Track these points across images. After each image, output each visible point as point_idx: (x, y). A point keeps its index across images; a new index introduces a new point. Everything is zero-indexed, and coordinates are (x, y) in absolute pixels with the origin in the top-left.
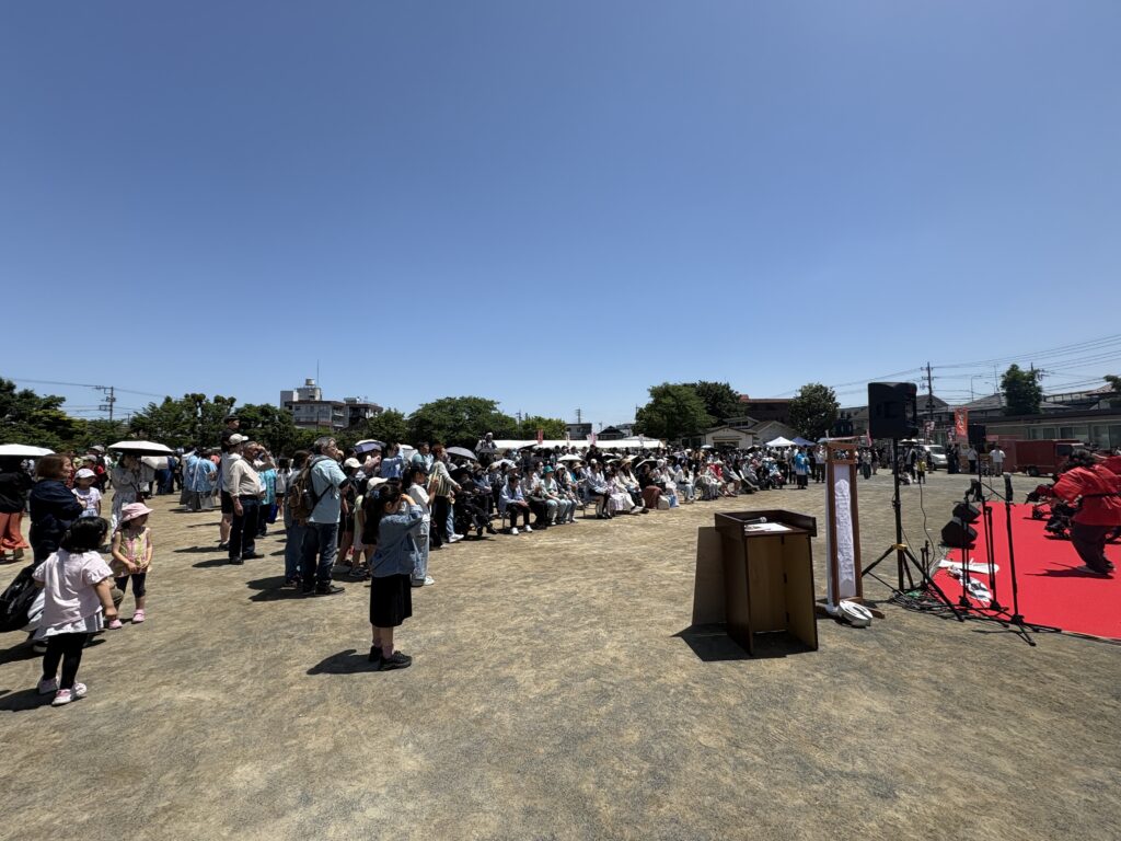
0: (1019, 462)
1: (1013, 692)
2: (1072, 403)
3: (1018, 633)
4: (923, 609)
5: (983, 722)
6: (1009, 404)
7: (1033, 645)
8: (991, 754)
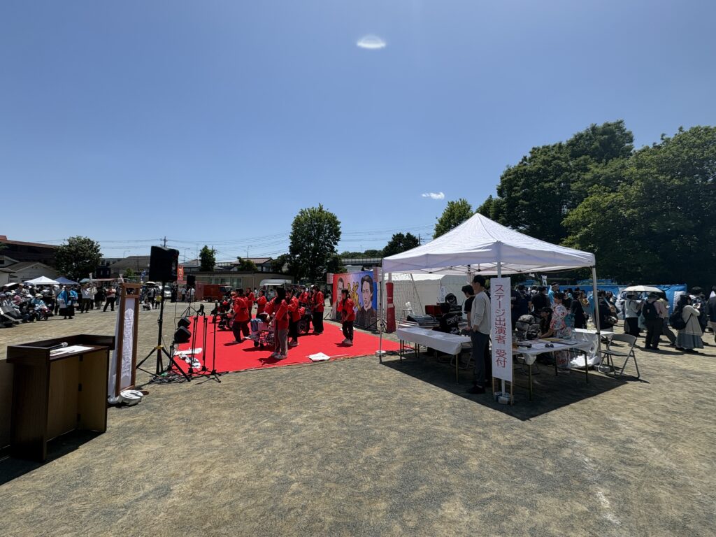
0: (205, 295)
1: (215, 407)
2: (225, 267)
3: (213, 379)
4: (170, 381)
5: (206, 427)
6: (202, 265)
7: (220, 382)
8: (210, 441)
